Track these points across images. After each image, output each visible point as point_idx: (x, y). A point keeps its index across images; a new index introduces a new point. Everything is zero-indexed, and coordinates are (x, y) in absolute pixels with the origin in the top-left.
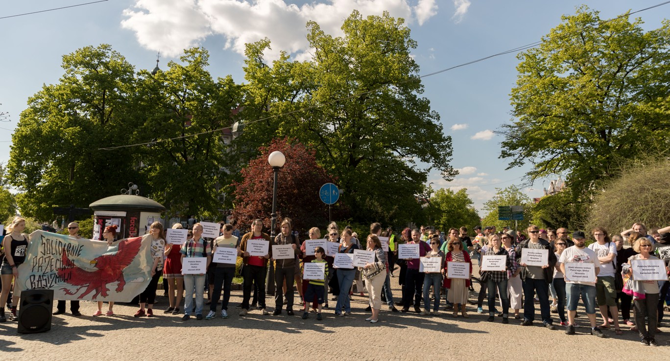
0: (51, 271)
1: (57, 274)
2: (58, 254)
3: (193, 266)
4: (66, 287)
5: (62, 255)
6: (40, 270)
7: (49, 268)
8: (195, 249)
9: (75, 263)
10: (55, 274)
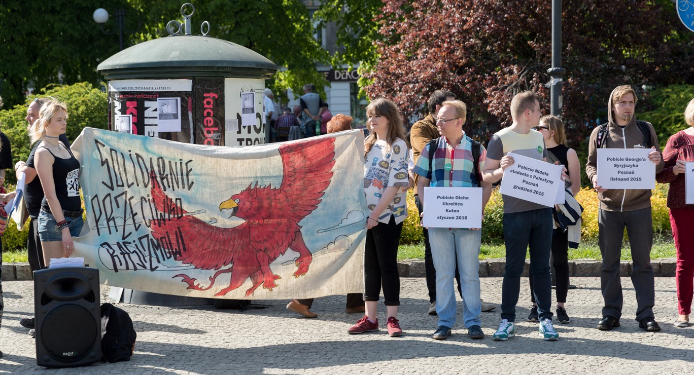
0: (137, 230)
1: (151, 237)
2: (141, 185)
3: (450, 208)
4: (184, 272)
5: (150, 186)
6: (113, 229)
7: (130, 221)
8: (452, 163)
9: (185, 207)
10: (147, 236)
